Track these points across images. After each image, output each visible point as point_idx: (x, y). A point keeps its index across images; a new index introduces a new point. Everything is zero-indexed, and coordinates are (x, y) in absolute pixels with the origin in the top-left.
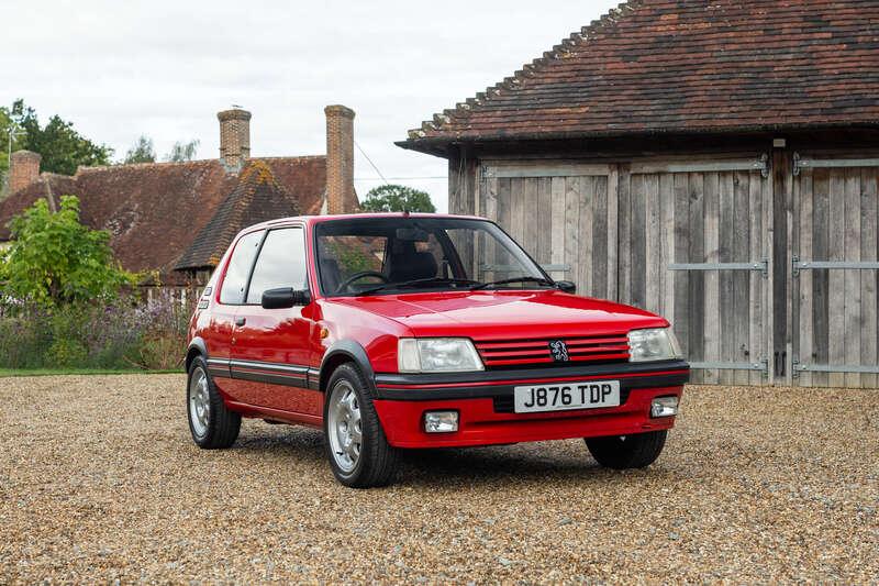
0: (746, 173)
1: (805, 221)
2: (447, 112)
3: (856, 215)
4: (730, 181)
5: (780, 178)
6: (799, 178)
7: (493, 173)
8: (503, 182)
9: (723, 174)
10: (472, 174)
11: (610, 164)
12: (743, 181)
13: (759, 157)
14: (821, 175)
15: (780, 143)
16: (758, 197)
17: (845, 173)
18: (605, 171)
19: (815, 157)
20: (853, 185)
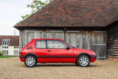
0: (60, 32)
1: (68, 38)
2: (20, 22)
3: (74, 38)
4: (58, 33)
5: (65, 33)
6: (67, 33)
7: (26, 31)
8: (27, 32)
9: (58, 32)
10: (23, 31)
11: (42, 30)
12: (60, 33)
13: (62, 30)
14: (70, 33)
15: (65, 29)
16: (62, 35)
17: (73, 33)
18: (42, 31)
19: (69, 31)
20: (74, 34)
